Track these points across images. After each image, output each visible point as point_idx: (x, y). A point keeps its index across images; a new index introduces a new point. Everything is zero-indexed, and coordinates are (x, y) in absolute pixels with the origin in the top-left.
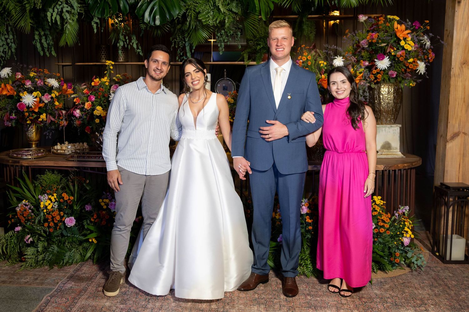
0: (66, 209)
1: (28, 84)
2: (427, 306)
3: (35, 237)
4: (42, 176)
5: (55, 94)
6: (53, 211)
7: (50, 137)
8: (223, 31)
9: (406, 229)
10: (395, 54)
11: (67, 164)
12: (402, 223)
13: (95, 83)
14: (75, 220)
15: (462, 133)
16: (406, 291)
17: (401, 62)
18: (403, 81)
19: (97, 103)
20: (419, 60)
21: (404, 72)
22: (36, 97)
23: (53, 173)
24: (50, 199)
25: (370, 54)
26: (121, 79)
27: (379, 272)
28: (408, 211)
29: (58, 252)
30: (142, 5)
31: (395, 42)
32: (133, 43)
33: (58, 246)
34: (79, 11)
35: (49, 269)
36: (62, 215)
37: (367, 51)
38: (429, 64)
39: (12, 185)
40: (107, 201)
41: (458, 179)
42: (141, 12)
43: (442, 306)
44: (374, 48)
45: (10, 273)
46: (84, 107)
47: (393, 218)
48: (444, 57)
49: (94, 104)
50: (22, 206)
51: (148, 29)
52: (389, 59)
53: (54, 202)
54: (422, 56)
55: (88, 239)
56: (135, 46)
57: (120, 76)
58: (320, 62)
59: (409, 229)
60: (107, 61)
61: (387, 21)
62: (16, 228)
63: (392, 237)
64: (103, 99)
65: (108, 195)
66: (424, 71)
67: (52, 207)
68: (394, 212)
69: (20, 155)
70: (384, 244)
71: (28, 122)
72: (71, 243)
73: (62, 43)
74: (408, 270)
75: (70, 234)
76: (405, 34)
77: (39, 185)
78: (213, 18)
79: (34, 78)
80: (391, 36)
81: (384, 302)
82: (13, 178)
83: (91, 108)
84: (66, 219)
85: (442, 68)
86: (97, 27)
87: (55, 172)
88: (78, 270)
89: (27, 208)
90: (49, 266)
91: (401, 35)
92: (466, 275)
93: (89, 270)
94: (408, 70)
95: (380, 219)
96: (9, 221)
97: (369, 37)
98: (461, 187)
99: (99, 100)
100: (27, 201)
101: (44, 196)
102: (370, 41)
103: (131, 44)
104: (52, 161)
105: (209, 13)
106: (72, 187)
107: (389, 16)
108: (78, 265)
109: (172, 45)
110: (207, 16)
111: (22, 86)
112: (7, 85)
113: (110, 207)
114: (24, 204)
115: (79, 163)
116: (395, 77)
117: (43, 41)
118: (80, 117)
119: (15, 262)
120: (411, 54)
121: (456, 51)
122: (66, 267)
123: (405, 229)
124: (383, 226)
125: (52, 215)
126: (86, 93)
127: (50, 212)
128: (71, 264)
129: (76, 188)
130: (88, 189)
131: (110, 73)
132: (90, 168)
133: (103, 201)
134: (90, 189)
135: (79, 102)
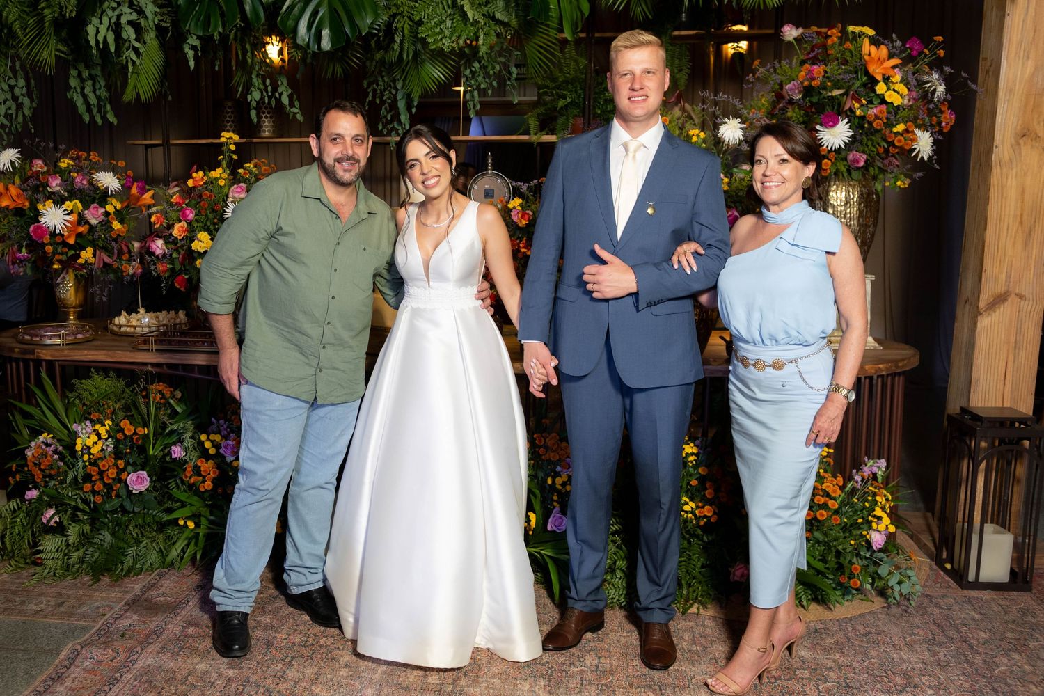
0: (130, 453)
1: (54, 185)
2: (918, 690)
3: (66, 513)
4: (83, 381)
5: (113, 205)
6: (102, 459)
7: (105, 299)
8: (476, 65)
9: (878, 512)
10: (862, 114)
11: (131, 358)
12: (870, 498)
13: (195, 181)
14: (149, 479)
15: (1013, 296)
16: (873, 653)
17: (877, 131)
18: (881, 176)
19: (200, 224)
20: (920, 129)
21: (883, 156)
22: (71, 213)
23: (107, 376)
24: (98, 435)
25: (807, 114)
26: (252, 173)
27: (813, 606)
28: (884, 469)
29: (111, 546)
30: (291, 8)
31: (864, 85)
32: (281, 94)
33: (113, 534)
34: (156, 22)
35: (91, 582)
36: (121, 467)
37: (800, 107)
38: (940, 137)
39: (21, 401)
40: (219, 438)
41: (1001, 400)
42: (291, 23)
43: (952, 691)
44: (815, 99)
45: (8, 590)
46: (171, 234)
47: (849, 486)
48: (976, 123)
49: (193, 227)
50: (39, 447)
51: (309, 60)
52: (848, 125)
53: (106, 439)
54: (927, 120)
55: (177, 520)
56: (285, 100)
57: (251, 165)
58: (691, 132)
59: (885, 512)
60: (223, 134)
61: (847, 39)
62: (28, 493)
63: (845, 528)
64: (211, 216)
65: (222, 426)
66: (929, 152)
67: (102, 450)
68: (851, 472)
69: (37, 336)
70: (827, 545)
71: (55, 266)
72: (141, 527)
73: (128, 96)
74: (879, 602)
75: (139, 507)
76: (885, 68)
77: (77, 401)
78: (452, 35)
79: (68, 170)
80: (856, 73)
81: (820, 680)
82: (23, 386)
83: (186, 236)
84: (130, 476)
85: (971, 147)
86: (196, 58)
87: (112, 374)
88: (150, 587)
89: (50, 450)
90: (93, 575)
91: (877, 71)
92: (1012, 617)
93: (175, 587)
94: (892, 150)
95: (818, 489)
96: (10, 478)
97: (802, 73)
98: (1007, 419)
99: (203, 219)
100: (51, 436)
101: (84, 426)
102: (806, 83)
103: (277, 95)
104: (104, 350)
105: (442, 22)
106: (142, 407)
107: (851, 28)
108: (152, 576)
109: (367, 97)
110: (437, 30)
111: (41, 189)
112: (10, 186)
113: (224, 453)
114: (43, 442)
115: (158, 355)
116: (863, 167)
117: (88, 90)
118: (164, 255)
119: (22, 566)
120: (901, 113)
121: (1006, 107)
122: (127, 580)
123: (875, 513)
124: (824, 506)
125: (99, 469)
126: (176, 203)
127: (95, 460)
128: (140, 573)
129: (152, 409)
130: (179, 410)
131: (230, 160)
132: (183, 365)
133: (208, 437)
134: (184, 411)
135: (162, 223)
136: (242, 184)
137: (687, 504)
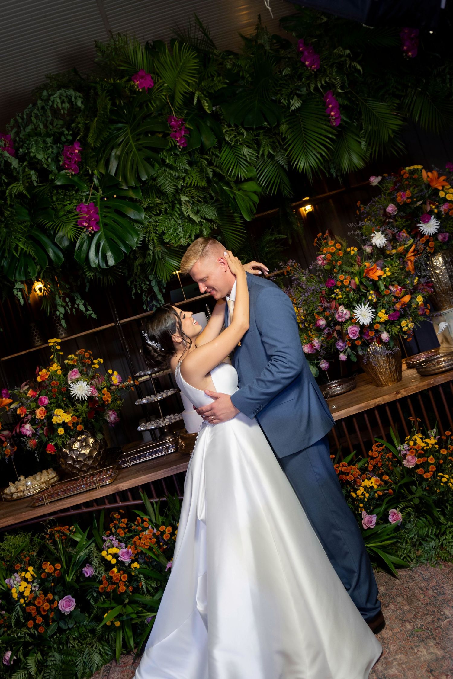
0: (53, 586)
3: (19, 651)
10: (439, 210)
11: (34, 514)
13: (42, 377)
14: (74, 599)
19: (53, 405)
23: (17, 534)
24: (26, 580)
29: (63, 662)
30: (81, 245)
31: (432, 194)
32: (78, 305)
33: (60, 652)
36: (51, 598)
40: (114, 550)
42: (83, 255)
46: (35, 418)
49: (49, 408)
51: (98, 276)
53: (33, 582)
56: (82, 308)
57: (74, 356)
60: (49, 341)
64: (60, 397)
65: (112, 540)
67: (32, 591)
72: (79, 638)
75: (71, 623)
76: (440, 182)
78: (185, 235)
83: (46, 416)
84: (60, 602)
87: (20, 531)
91: (437, 185)
97: (398, 198)
99: (54, 401)
101: (13, 578)
103: (76, 306)
104: (10, 515)
105: (176, 229)
106: (52, 548)
108: (101, 673)
110: (175, 235)
113: (122, 559)
115: (52, 505)
118: (34, 435)
125: (34, 605)
126: (32, 396)
127: (30, 601)
128: (91, 674)
129: (60, 546)
130: (78, 539)
131: (59, 357)
132: (72, 507)
133: (107, 552)
134: (81, 539)
135: (25, 413)
136: (74, 369)
137: (442, 477)
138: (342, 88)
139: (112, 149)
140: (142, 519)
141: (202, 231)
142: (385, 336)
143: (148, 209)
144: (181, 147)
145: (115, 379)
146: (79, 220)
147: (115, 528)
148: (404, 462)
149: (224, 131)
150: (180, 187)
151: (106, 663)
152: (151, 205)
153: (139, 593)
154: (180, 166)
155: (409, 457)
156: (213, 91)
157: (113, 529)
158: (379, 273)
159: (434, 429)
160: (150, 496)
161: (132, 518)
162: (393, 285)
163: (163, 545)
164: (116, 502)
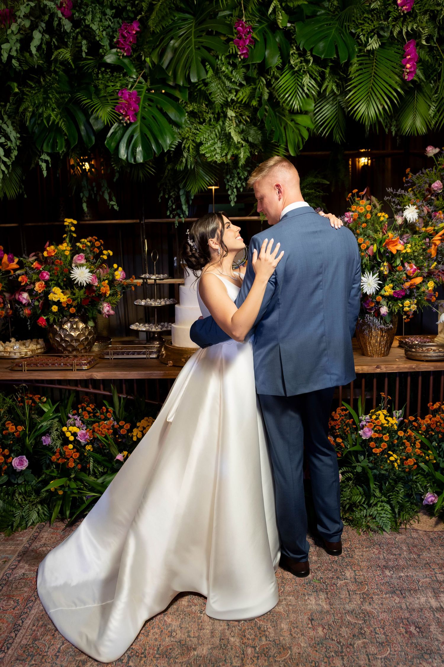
0: (13, 444)
11: (10, 377)
13: (48, 253)
14: (27, 461)
19: (53, 282)
26: (87, 246)
29: (4, 510)
30: (114, 133)
32: (103, 193)
33: (4, 501)
34: (18, 144)
36: (7, 454)
40: (74, 429)
42: (114, 144)
46: (33, 289)
49: (48, 284)
56: (107, 197)
57: (86, 241)
58: (379, 214)
60: (66, 220)
64: (61, 276)
65: (76, 419)
72: (24, 494)
75: (21, 480)
78: (222, 152)
83: (44, 290)
84: (14, 459)
86: (47, 167)
93: (52, 537)
99: (55, 278)
103: (101, 193)
105: (215, 144)
108: (35, 529)
109: (160, 194)
110: (212, 149)
113: (79, 439)
115: (29, 373)
118: (29, 304)
122: (17, 534)
126: (36, 268)
128: (26, 527)
129: (27, 412)
130: (46, 410)
131: (71, 238)
132: (47, 380)
133: (68, 429)
134: (49, 410)
135: (26, 282)
136: (81, 254)
137: (392, 456)
138: (427, 41)
139: (172, 38)
140: (107, 409)
141: (241, 153)
142: (384, 310)
143: (192, 114)
144: (242, 57)
145: (119, 274)
146: (118, 105)
147: (82, 410)
148: (361, 432)
149: (291, 52)
150: (229, 100)
151: (42, 521)
152: (195, 110)
153: (85, 473)
154: (235, 78)
155: (366, 429)
156: (292, 6)
157: (80, 410)
158: (400, 247)
159: (400, 411)
160: (120, 391)
161: (99, 406)
162: (409, 263)
163: (119, 438)
164: (87, 387)
